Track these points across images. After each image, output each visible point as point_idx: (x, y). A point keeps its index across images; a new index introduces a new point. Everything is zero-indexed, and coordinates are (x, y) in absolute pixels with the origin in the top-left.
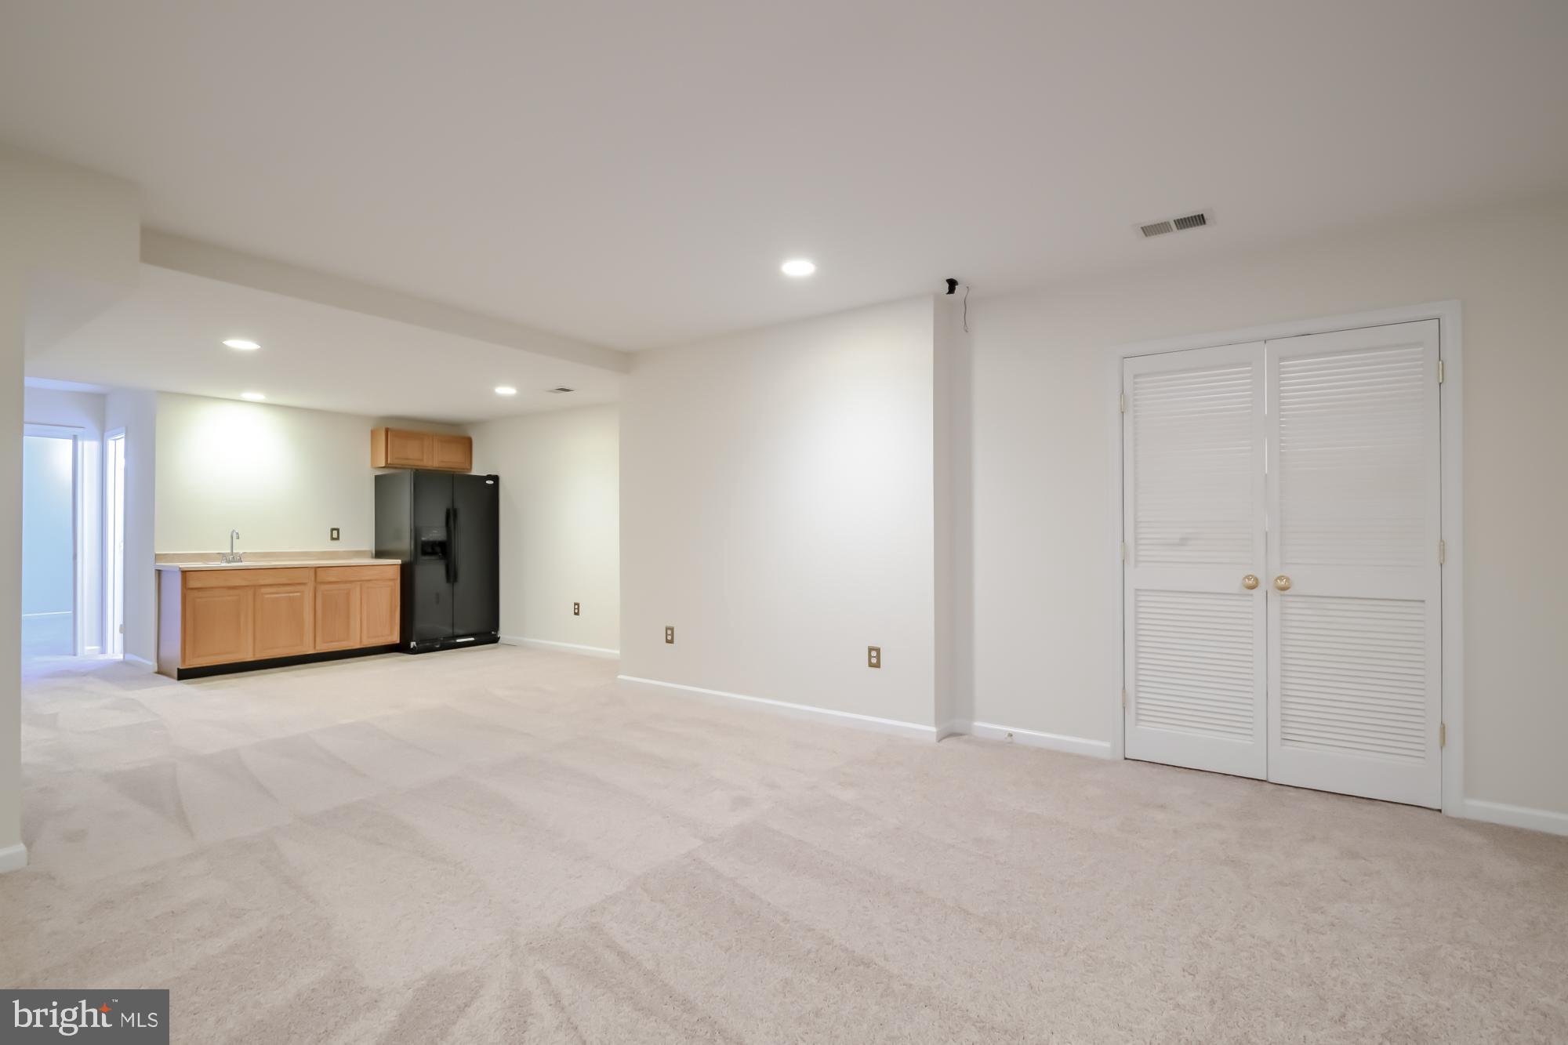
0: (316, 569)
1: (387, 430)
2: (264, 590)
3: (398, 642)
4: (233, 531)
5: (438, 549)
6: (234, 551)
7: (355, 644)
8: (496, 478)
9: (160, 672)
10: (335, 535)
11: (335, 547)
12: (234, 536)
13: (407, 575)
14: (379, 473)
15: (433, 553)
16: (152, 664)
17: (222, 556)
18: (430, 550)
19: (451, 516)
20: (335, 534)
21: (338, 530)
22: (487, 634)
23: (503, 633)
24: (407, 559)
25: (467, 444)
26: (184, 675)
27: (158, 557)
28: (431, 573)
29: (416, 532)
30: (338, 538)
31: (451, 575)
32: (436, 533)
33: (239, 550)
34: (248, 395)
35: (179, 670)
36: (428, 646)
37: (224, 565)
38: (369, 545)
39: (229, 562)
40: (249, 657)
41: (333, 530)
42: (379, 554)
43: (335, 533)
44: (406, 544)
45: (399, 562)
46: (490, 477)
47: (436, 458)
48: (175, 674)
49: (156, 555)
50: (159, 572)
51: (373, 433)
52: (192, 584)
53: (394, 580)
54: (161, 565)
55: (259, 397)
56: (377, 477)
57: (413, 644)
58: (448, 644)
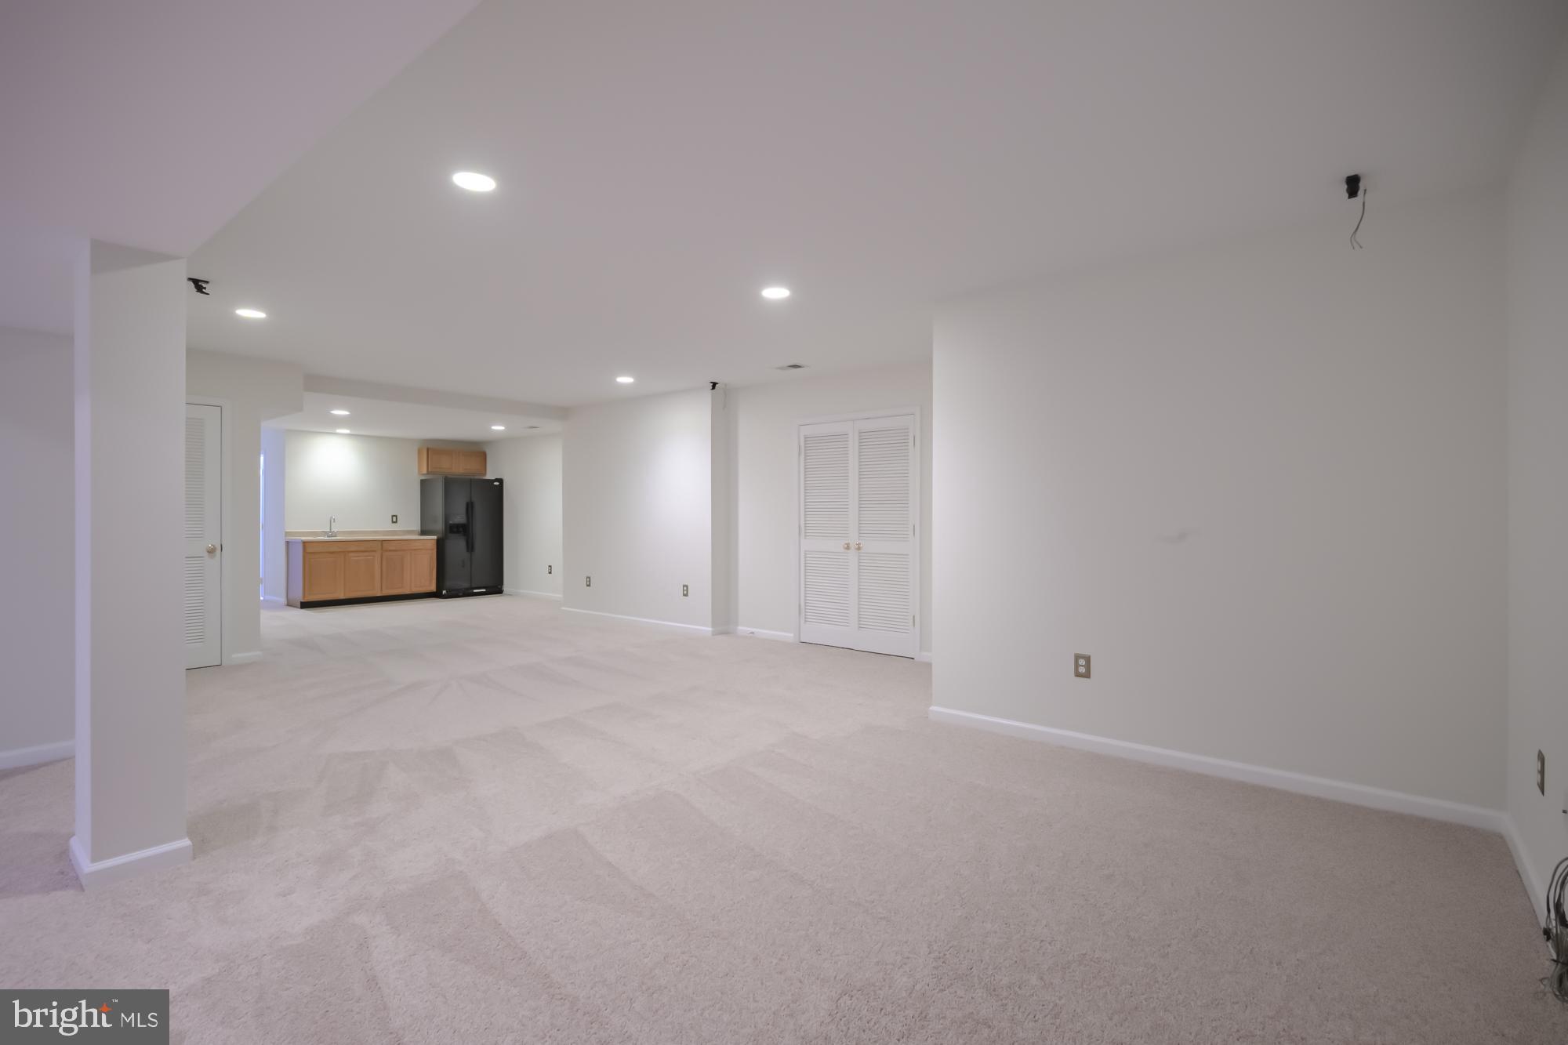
0: (382, 541)
1: (428, 450)
3: (435, 590)
4: (331, 518)
5: (461, 529)
7: (407, 591)
8: (501, 481)
9: (290, 604)
10: (394, 520)
11: (395, 527)
12: (332, 521)
13: (440, 545)
14: (423, 478)
15: (458, 532)
16: (283, 600)
17: (325, 533)
18: (455, 530)
19: (470, 507)
21: (396, 516)
22: (495, 587)
23: (506, 587)
24: (441, 536)
25: (483, 456)
26: (305, 605)
27: (287, 534)
28: (457, 545)
29: (446, 518)
30: (396, 522)
31: (470, 547)
32: (459, 518)
33: (335, 529)
35: (302, 603)
36: (454, 594)
37: (326, 538)
38: (417, 527)
39: (329, 536)
40: (341, 596)
41: (393, 516)
42: (423, 532)
43: (394, 518)
44: (440, 526)
45: (435, 537)
46: (497, 480)
47: (460, 467)
48: (299, 606)
49: (286, 532)
50: (288, 543)
51: (420, 452)
52: (309, 550)
53: (433, 549)
54: (290, 538)
56: (422, 481)
57: (444, 592)
58: (467, 593)
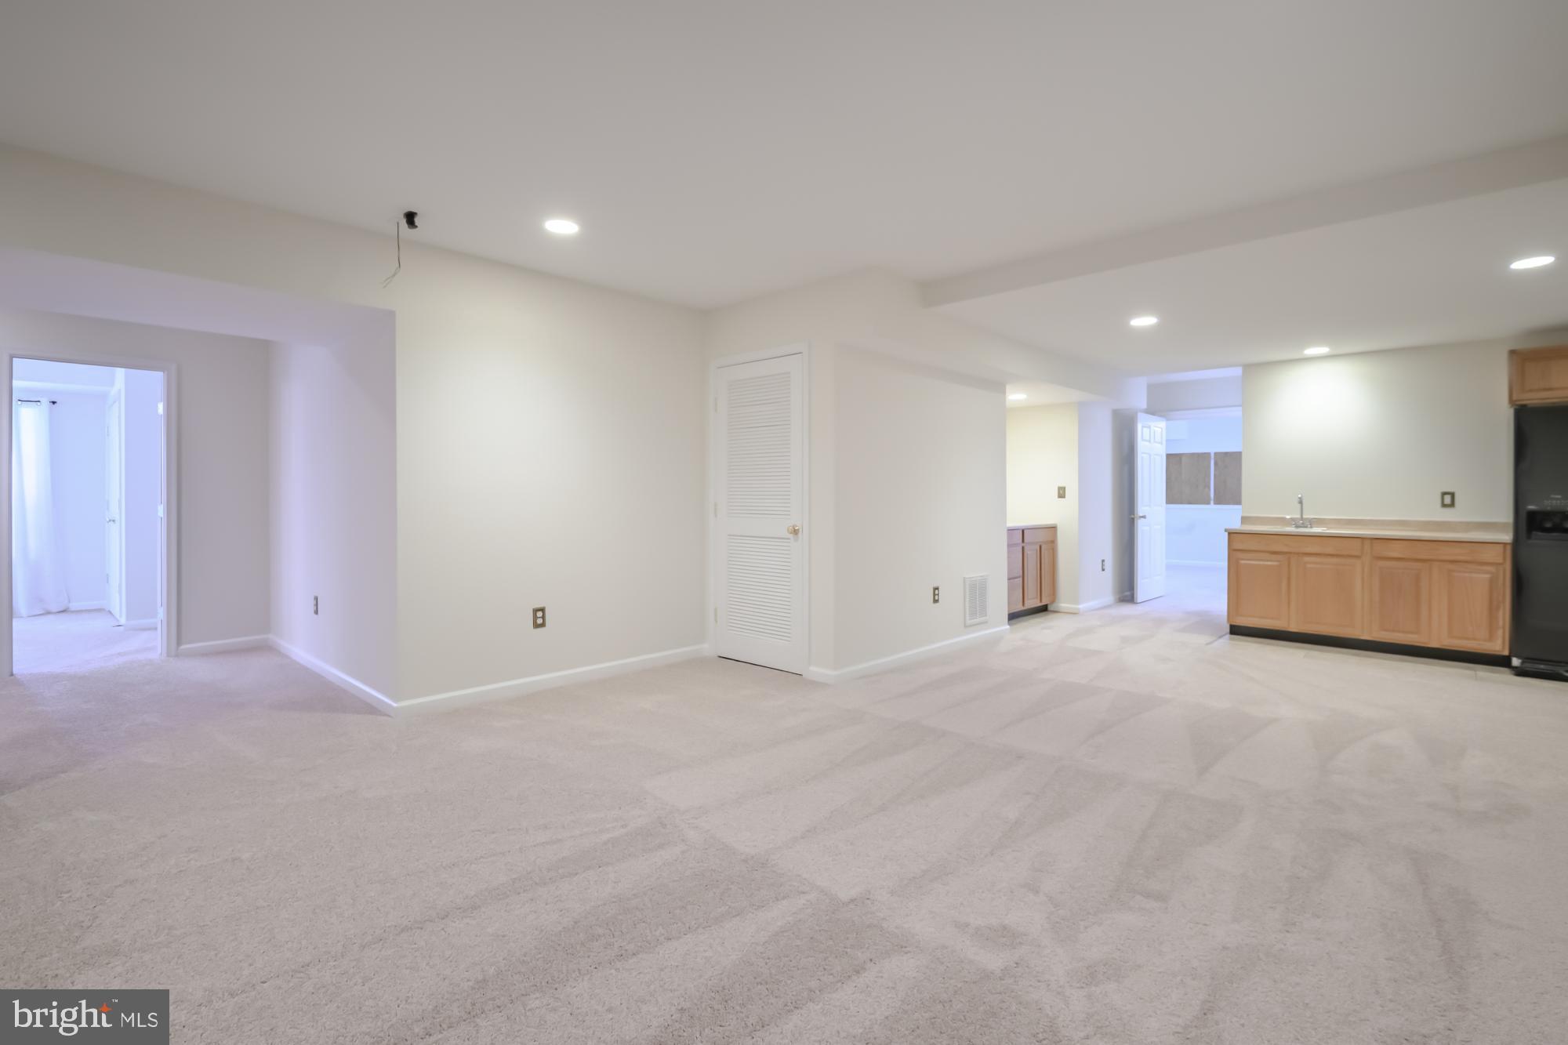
0: (1372, 540)
2: (1307, 559)
6: (1304, 517)
7: (1429, 642)
11: (1448, 515)
17: (1293, 521)
18: (1548, 525)
20: (1449, 500)
26: (1234, 630)
30: (1452, 505)
34: (1310, 351)
35: (1231, 626)
37: (1291, 530)
38: (1507, 517)
39: (1297, 527)
40: (1291, 627)
41: (1444, 494)
43: (1448, 498)
45: (1509, 538)
48: (1227, 630)
52: (1236, 545)
55: (1323, 350)
57: (1515, 661)
